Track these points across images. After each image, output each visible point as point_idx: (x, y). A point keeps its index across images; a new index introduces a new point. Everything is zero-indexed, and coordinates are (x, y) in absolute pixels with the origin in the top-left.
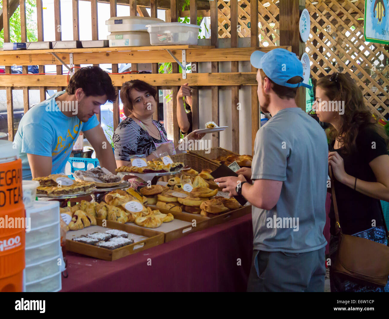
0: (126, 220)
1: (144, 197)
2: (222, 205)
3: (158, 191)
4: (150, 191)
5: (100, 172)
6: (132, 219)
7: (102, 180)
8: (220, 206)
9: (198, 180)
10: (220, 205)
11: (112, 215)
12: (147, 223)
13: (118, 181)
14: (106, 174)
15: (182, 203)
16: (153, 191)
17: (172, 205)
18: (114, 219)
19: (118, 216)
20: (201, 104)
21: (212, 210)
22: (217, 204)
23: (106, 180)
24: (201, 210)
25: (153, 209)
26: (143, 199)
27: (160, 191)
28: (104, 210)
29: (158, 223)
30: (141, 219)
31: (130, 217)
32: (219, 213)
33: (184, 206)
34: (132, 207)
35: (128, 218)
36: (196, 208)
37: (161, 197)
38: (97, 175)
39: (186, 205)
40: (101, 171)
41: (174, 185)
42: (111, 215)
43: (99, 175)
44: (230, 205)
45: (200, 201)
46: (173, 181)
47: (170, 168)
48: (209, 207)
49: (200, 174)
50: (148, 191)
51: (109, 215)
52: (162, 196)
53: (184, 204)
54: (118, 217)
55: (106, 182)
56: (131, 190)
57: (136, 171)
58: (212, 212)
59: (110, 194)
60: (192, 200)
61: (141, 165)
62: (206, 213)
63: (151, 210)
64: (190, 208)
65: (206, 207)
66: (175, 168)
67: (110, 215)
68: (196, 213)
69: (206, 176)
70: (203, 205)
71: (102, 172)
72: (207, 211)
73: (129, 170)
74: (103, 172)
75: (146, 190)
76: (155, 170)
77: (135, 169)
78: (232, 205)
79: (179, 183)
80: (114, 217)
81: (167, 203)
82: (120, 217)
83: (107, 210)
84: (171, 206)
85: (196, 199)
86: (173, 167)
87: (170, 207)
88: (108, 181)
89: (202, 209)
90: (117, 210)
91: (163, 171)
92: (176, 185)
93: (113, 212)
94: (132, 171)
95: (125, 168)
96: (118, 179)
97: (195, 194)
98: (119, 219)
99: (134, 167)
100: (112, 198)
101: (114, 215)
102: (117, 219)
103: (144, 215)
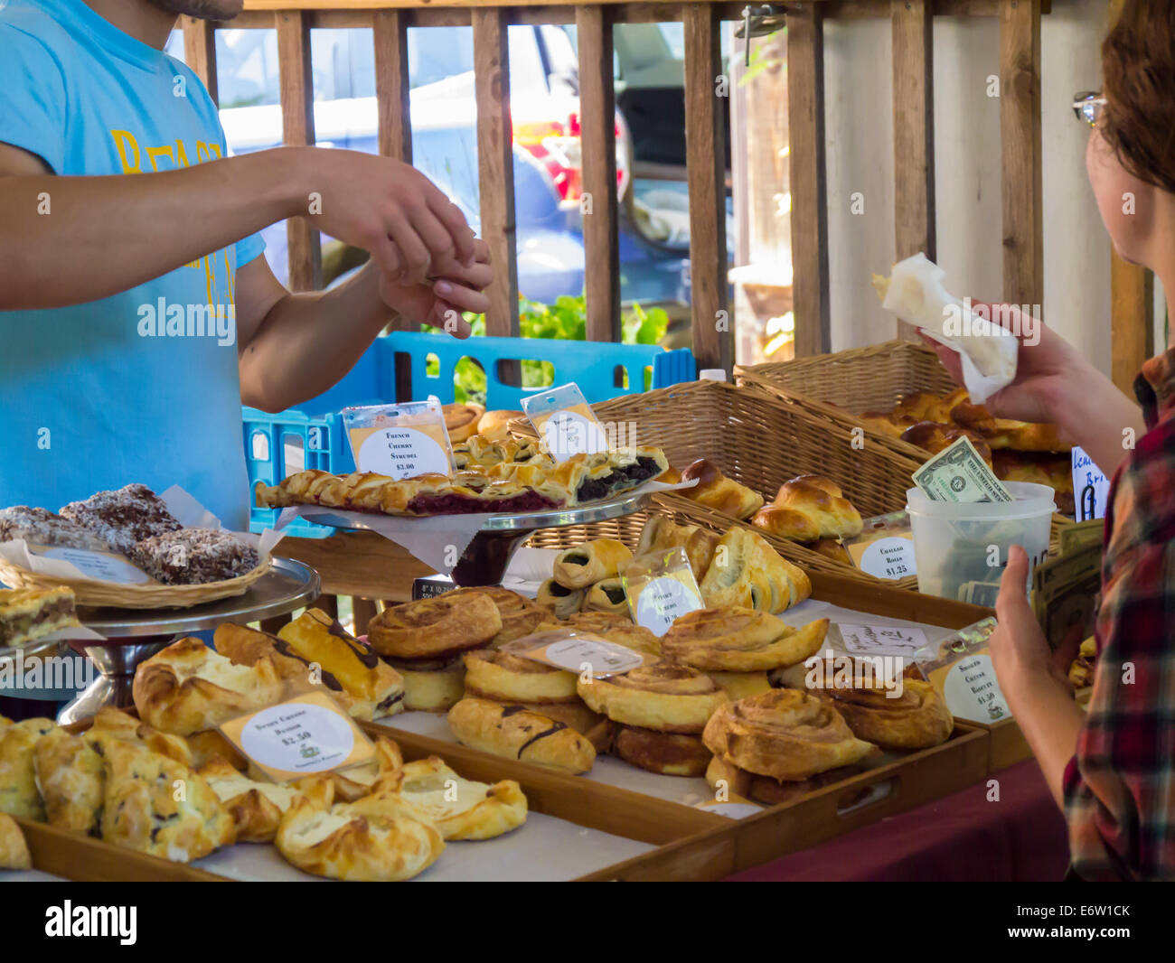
0: (218, 831)
1: (382, 667)
2: (839, 726)
3: (471, 631)
4: (420, 632)
5: (146, 513)
6: (260, 821)
7: (149, 564)
8: (821, 732)
9: (741, 548)
10: (822, 726)
11: (127, 810)
12: (341, 856)
13: (238, 569)
14: (180, 527)
15: (603, 707)
16: (439, 632)
17: (539, 725)
18: (135, 828)
19: (166, 814)
20: (841, 98)
21: (766, 762)
22: (809, 722)
23: (165, 567)
24: (707, 756)
25: (412, 751)
26: (374, 678)
27: (480, 633)
28: (87, 772)
29: (408, 857)
30: (318, 825)
31: (247, 814)
32: (816, 779)
33: (616, 727)
34: (285, 742)
35: (237, 820)
36: (683, 741)
37: (482, 671)
38: (125, 536)
39: (626, 721)
40: (152, 511)
41: (590, 586)
42: (123, 804)
43: (138, 536)
44: (887, 722)
45: (708, 700)
46: (582, 560)
47: (574, 483)
48: (750, 743)
49: (769, 507)
50: (409, 630)
51: (109, 803)
52: (492, 661)
53: (612, 716)
54: (159, 817)
55: (167, 575)
56: (309, 627)
57: (369, 500)
58: (772, 771)
59: (165, 661)
60: (655, 690)
61: (411, 466)
62: (733, 772)
63: (395, 758)
64: (644, 739)
65: (733, 739)
66: (608, 481)
67: (117, 802)
68: (684, 769)
69: (798, 518)
70: (721, 722)
71: (161, 516)
72: (742, 762)
73: (335, 494)
74: (164, 514)
75: (399, 623)
76: (486, 494)
77: (370, 491)
78: (902, 722)
79: (616, 575)
80: (140, 816)
81: (513, 706)
82: (174, 816)
83: (103, 776)
84: (527, 729)
85: (685, 684)
86: (596, 477)
87: (522, 736)
88: (178, 576)
89: (711, 748)
90: (162, 776)
91: (531, 501)
92: (596, 588)
93: (136, 789)
94: (348, 500)
95: (316, 484)
96: (239, 559)
97: (685, 651)
98: (171, 831)
99: (369, 476)
100: (172, 683)
101: (138, 805)
102: (155, 832)
103: (350, 791)
